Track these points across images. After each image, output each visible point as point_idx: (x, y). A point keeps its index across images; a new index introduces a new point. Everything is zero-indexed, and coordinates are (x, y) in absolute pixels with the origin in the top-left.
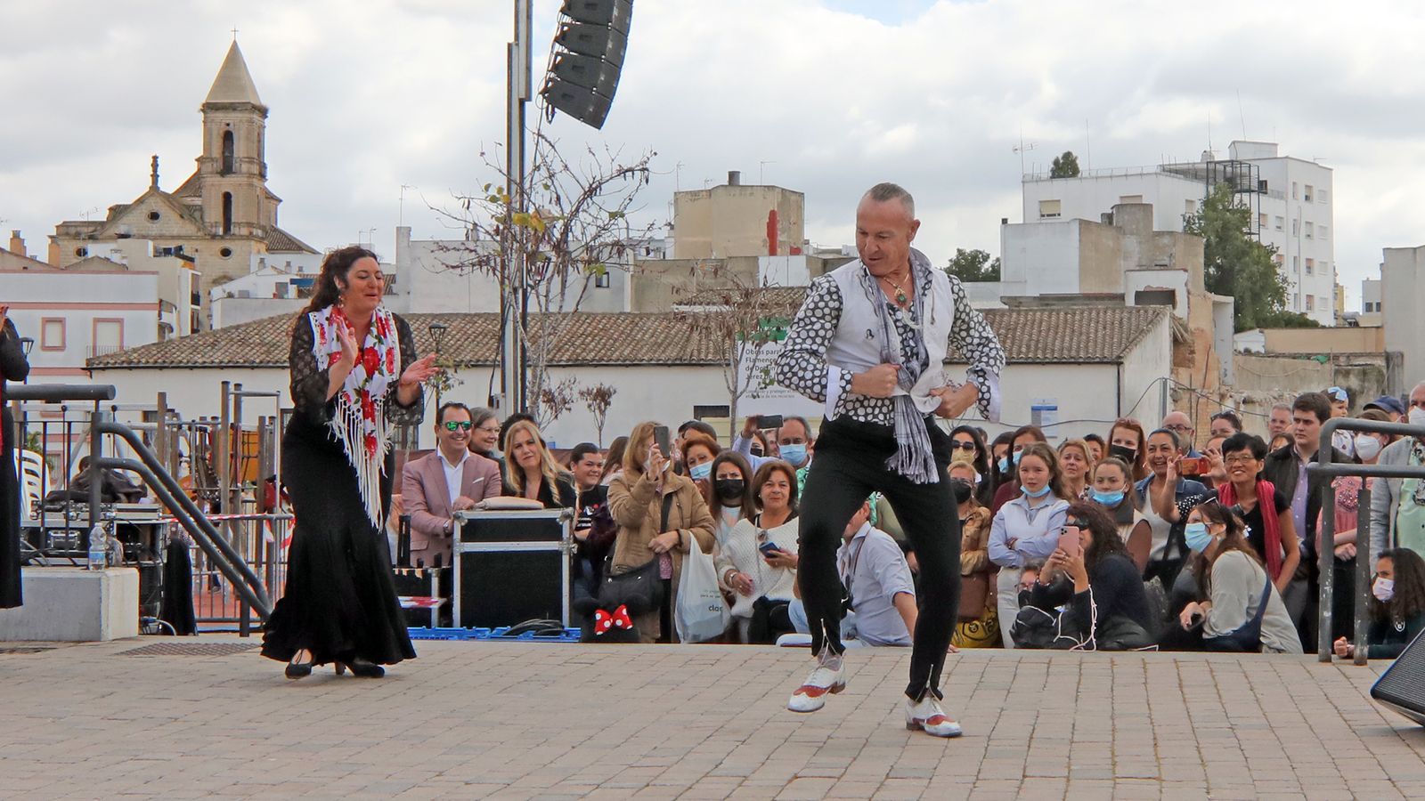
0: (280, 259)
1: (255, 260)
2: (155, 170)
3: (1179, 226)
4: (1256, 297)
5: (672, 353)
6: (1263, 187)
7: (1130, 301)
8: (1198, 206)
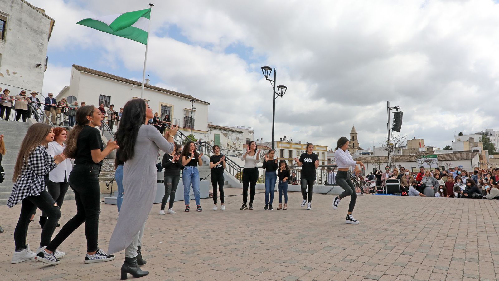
0: (360, 151)
1: (357, 151)
3: (479, 141)
4: (491, 150)
5: (408, 160)
6: (491, 135)
7: (472, 151)
8: (481, 138)
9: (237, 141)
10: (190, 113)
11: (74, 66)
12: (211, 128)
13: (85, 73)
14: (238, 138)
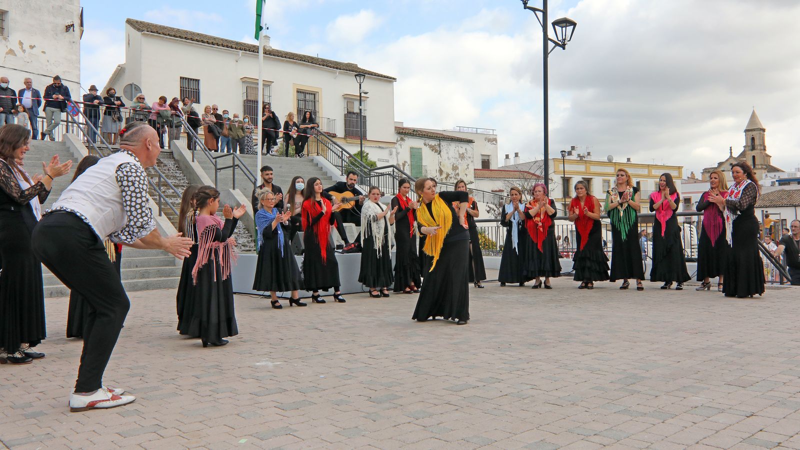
0: (772, 174)
1: (764, 175)
2: (731, 151)
9: (460, 161)
10: (357, 104)
11: (129, 22)
12: (403, 136)
13: (149, 34)
14: (463, 154)
